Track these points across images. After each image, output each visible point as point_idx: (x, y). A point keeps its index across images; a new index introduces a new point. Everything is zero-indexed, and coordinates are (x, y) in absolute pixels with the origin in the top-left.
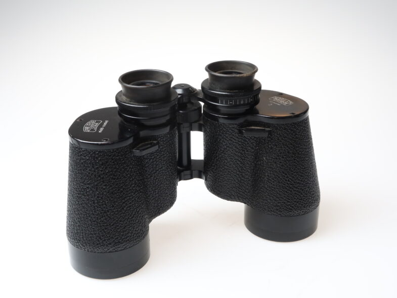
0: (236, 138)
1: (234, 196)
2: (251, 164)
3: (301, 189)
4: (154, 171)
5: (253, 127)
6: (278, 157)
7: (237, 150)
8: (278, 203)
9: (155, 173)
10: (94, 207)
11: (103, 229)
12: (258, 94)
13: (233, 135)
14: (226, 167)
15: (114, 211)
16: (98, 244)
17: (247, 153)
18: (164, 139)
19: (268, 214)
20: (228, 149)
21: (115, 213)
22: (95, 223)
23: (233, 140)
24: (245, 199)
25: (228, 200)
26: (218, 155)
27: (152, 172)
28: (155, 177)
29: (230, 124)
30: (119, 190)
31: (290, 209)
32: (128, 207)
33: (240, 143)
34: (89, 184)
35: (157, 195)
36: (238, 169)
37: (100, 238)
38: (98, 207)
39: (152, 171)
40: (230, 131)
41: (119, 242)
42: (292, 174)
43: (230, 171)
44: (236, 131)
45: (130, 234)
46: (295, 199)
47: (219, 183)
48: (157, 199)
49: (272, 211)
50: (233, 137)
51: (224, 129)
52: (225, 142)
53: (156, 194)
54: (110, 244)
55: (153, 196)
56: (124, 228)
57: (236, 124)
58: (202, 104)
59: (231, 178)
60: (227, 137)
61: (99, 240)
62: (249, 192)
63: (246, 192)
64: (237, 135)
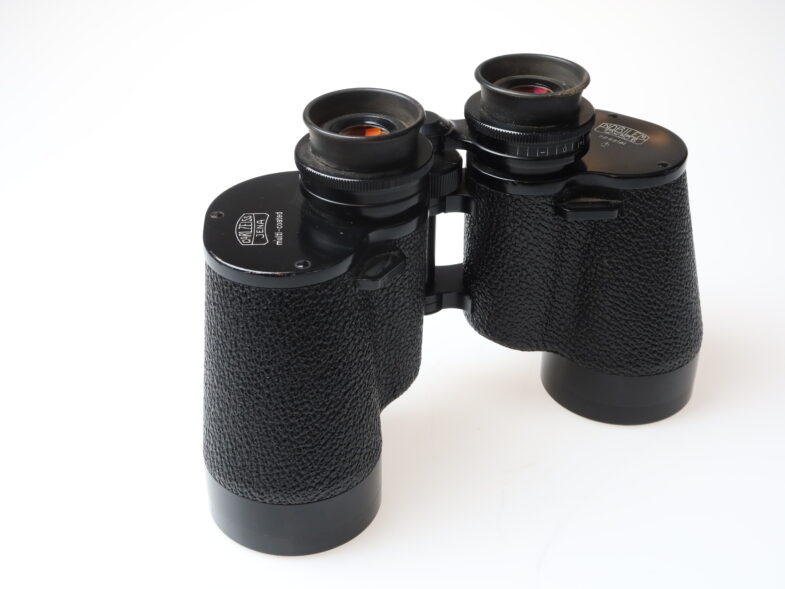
0: (547, 225)
1: (536, 341)
2: (574, 274)
3: (677, 317)
4: (390, 313)
5: (583, 200)
6: (634, 258)
7: (549, 248)
8: (634, 349)
9: (390, 316)
10: (283, 411)
11: (305, 456)
12: (588, 133)
13: (543, 219)
14: (524, 285)
15: (328, 413)
16: (293, 488)
17: (566, 252)
18: (412, 245)
19: (612, 373)
20: (531, 247)
21: (328, 419)
22: (288, 443)
23: (542, 229)
24: (558, 344)
25: (522, 349)
26: (506, 261)
27: (386, 316)
28: (389, 325)
29: (537, 197)
30: (335, 369)
31: (656, 359)
32: (352, 402)
33: (555, 234)
34: (269, 363)
35: (393, 361)
36: (548, 286)
37: (299, 474)
38: (292, 410)
39: (384, 314)
40: (538, 211)
41: (338, 478)
42: (662, 289)
43: (532, 292)
44: (550, 209)
45: (357, 458)
46: (666, 338)
47: (507, 318)
48: (391, 368)
49: (619, 366)
50: (543, 223)
51: (525, 209)
52: (524, 235)
53: (389, 360)
54: (320, 483)
55: (384, 365)
56: (347, 448)
57: (550, 196)
58: (463, 153)
59: (534, 307)
60: (530, 225)
61: (298, 478)
62: (566, 331)
63: (560, 330)
64: (551, 218)
